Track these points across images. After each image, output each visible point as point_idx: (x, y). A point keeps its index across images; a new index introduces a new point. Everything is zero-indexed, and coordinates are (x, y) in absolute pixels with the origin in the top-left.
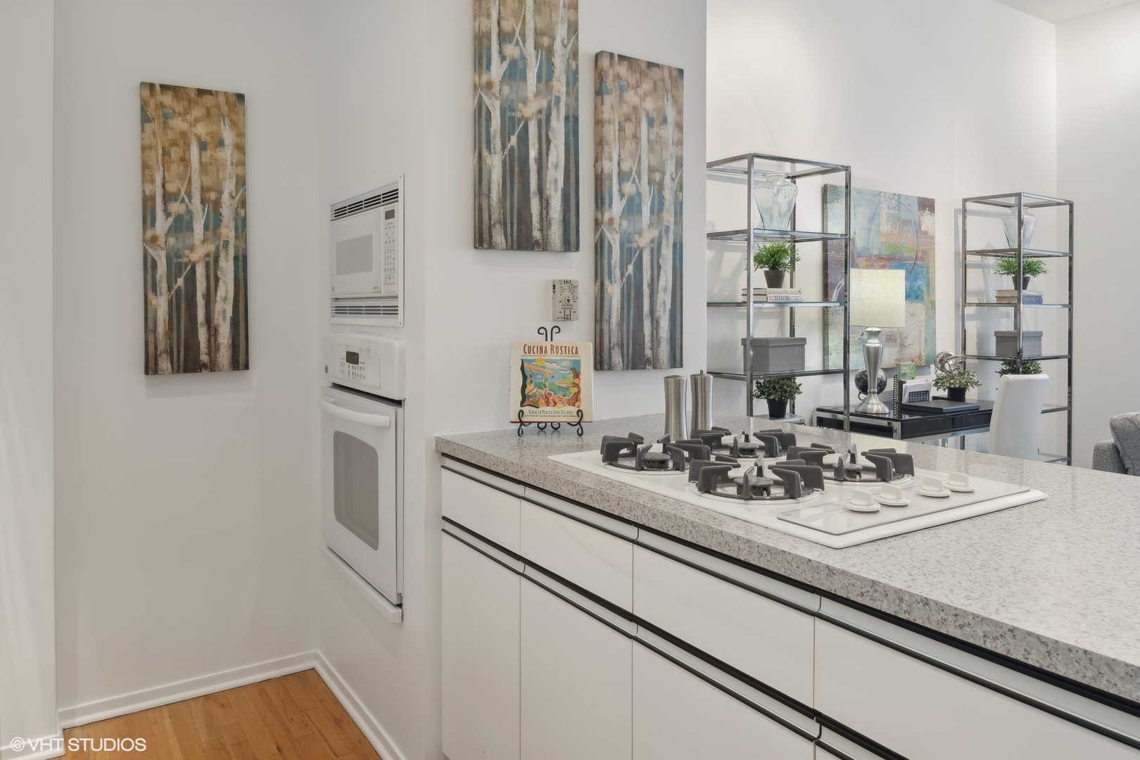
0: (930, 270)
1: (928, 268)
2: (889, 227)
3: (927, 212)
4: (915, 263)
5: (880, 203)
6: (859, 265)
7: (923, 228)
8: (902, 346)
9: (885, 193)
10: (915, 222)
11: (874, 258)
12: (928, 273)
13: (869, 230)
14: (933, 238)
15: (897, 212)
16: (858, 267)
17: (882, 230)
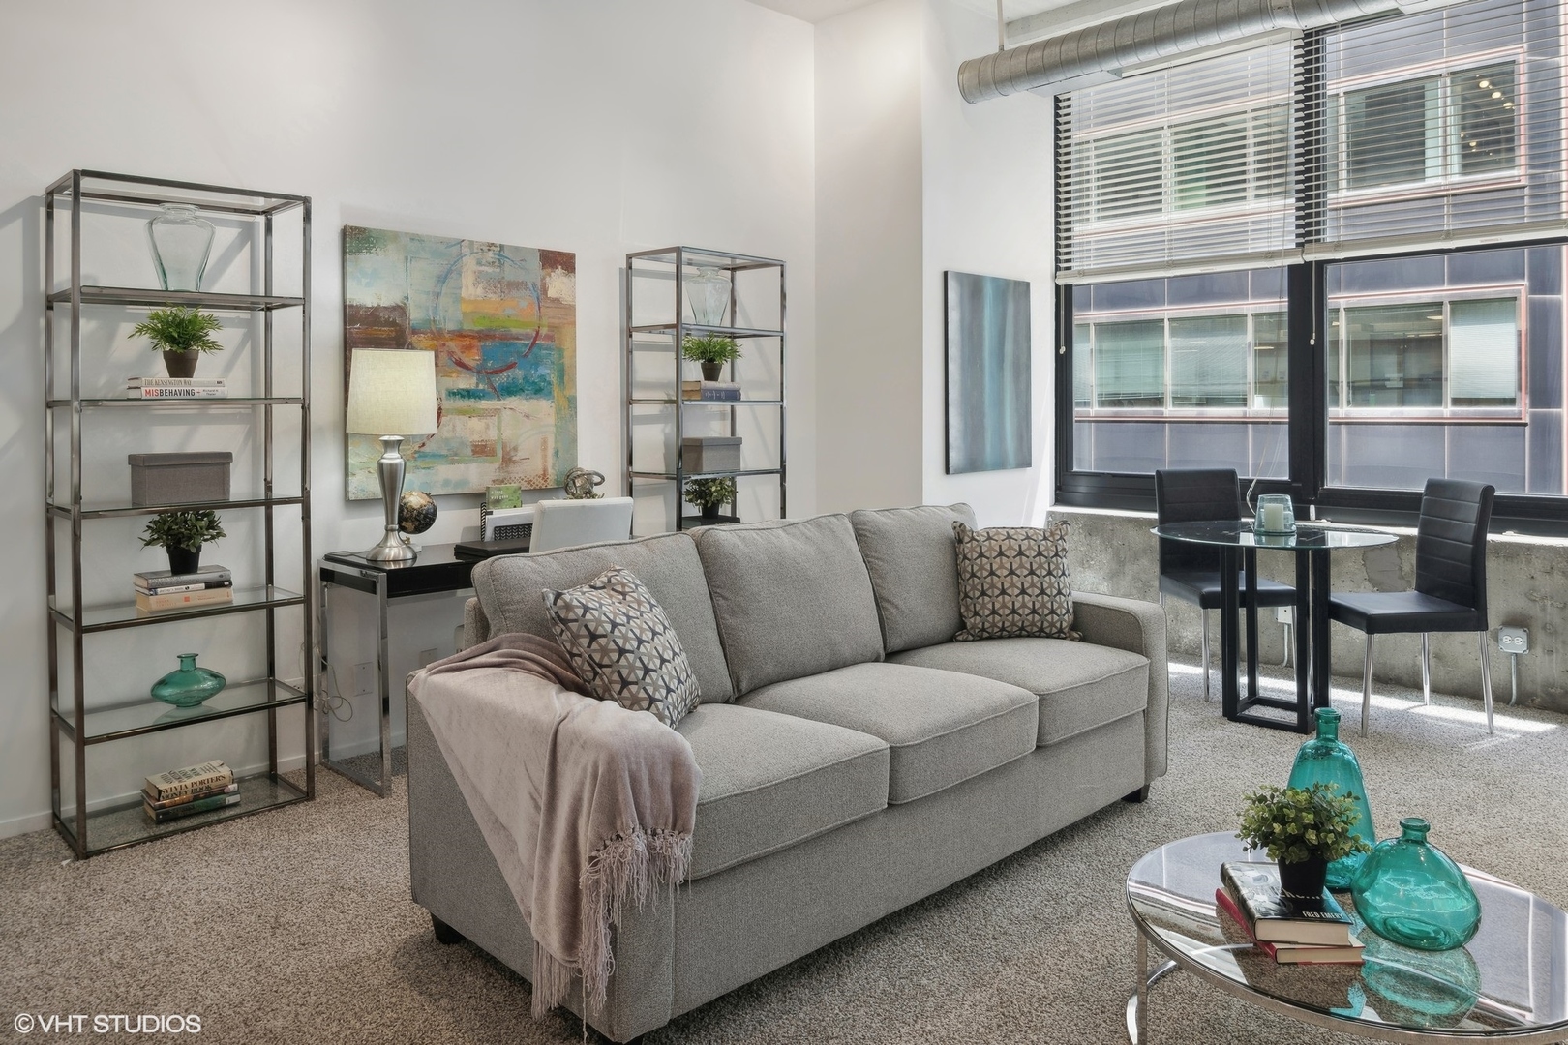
0: (566, 354)
1: (560, 351)
2: (479, 291)
3: (560, 270)
4: (534, 343)
5: (461, 256)
6: (415, 345)
7: (551, 293)
8: (508, 460)
9: (472, 243)
10: (534, 285)
11: (447, 336)
12: (561, 356)
13: (438, 295)
14: (571, 309)
15: (498, 270)
16: (413, 348)
17: (464, 293)
